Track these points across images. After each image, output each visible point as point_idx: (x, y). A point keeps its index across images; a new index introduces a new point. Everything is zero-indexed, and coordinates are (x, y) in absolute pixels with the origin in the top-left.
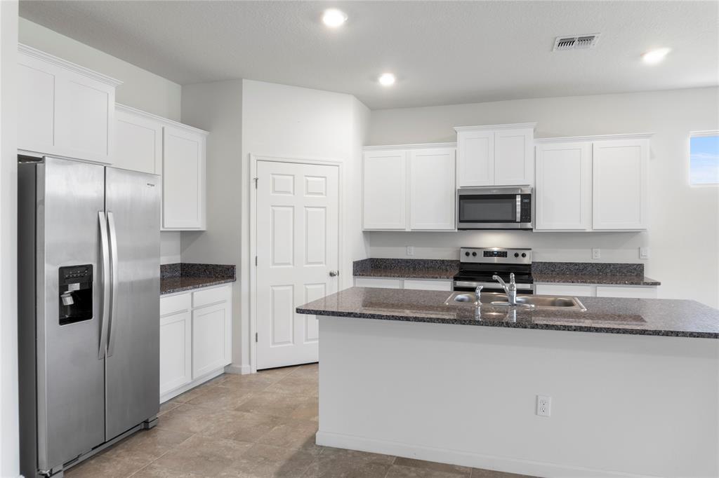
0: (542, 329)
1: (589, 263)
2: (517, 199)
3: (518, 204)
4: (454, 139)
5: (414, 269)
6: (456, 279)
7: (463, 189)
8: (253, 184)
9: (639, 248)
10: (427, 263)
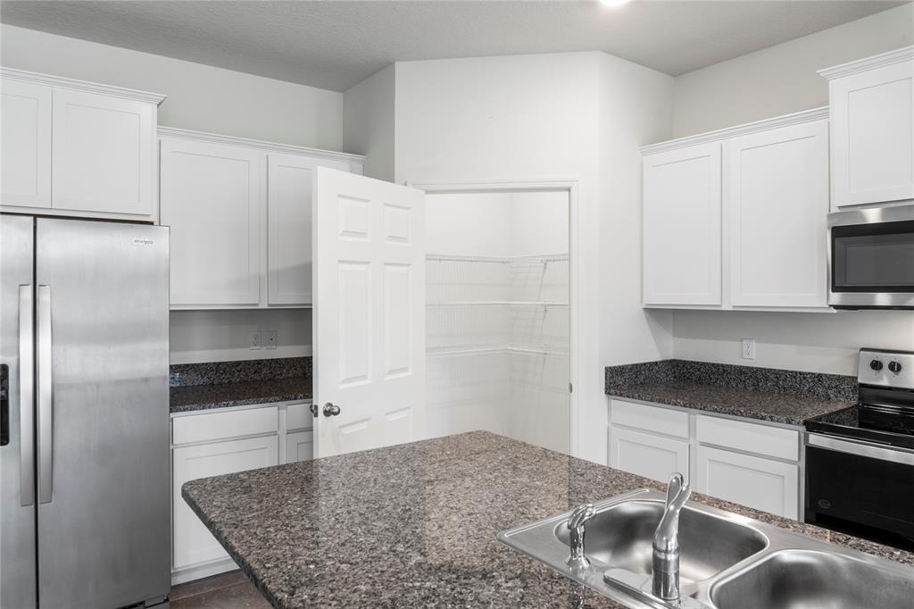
5: (756, 387)
6: (812, 426)
7: (845, 211)
10: (783, 377)
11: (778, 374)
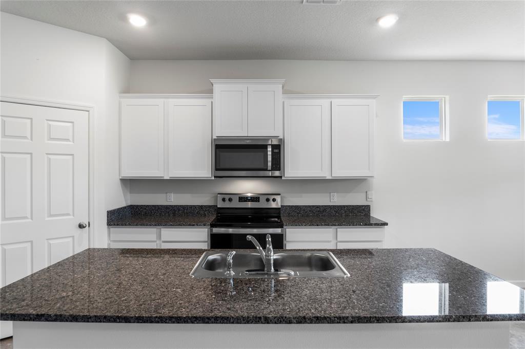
0: (311, 323)
1: (328, 206)
2: (268, 149)
3: (270, 153)
4: (211, 91)
6: (213, 225)
7: (219, 138)
9: (367, 192)
10: (186, 208)
11: (184, 207)
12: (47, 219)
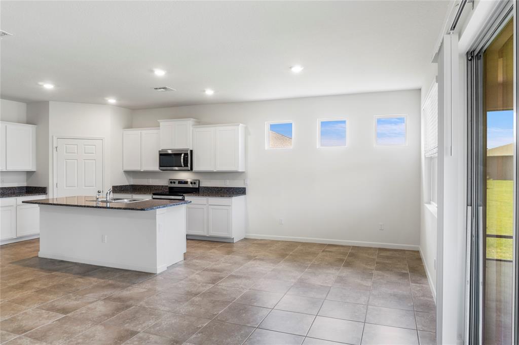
2: (182, 156)
4: (158, 126)
6: (154, 194)
7: (161, 150)
8: (55, 150)
9: (244, 180)
10: (156, 187)
12: (84, 188)
